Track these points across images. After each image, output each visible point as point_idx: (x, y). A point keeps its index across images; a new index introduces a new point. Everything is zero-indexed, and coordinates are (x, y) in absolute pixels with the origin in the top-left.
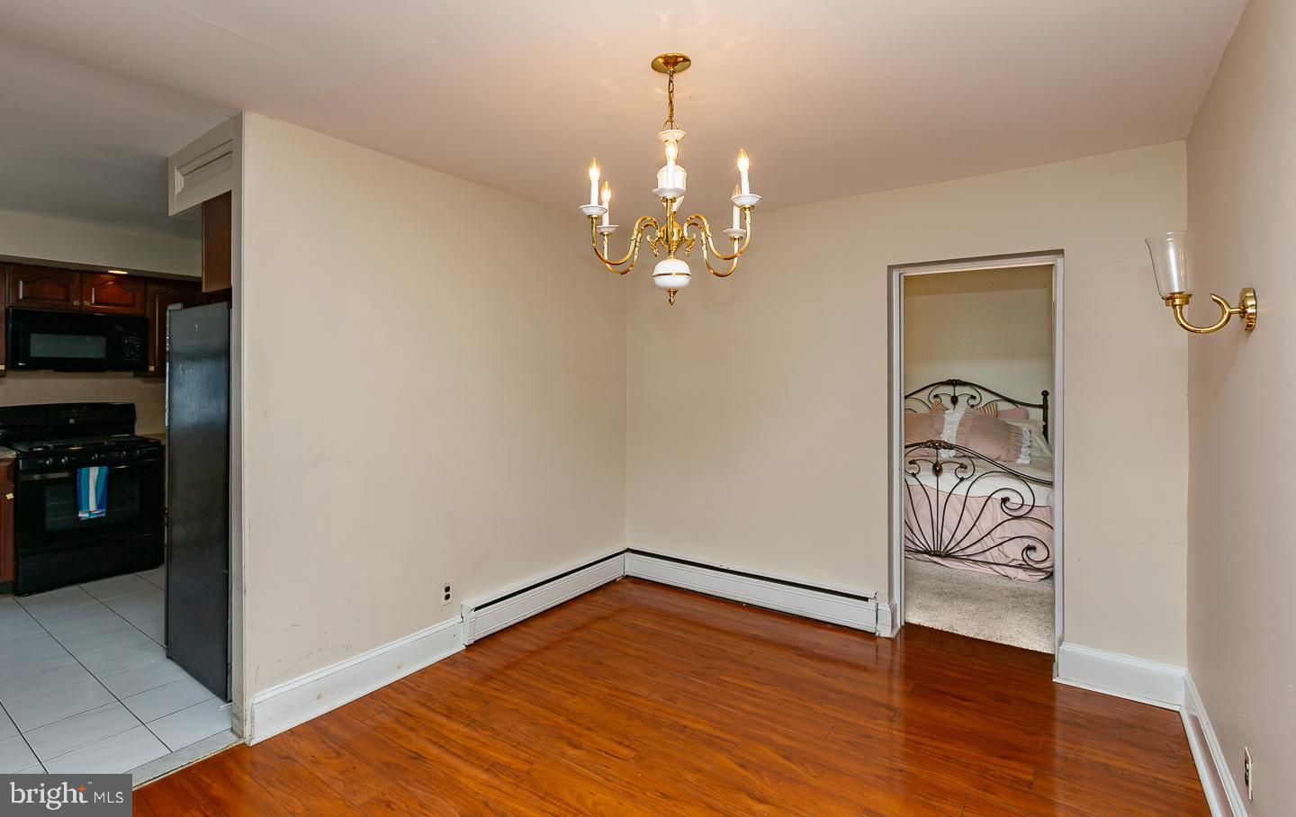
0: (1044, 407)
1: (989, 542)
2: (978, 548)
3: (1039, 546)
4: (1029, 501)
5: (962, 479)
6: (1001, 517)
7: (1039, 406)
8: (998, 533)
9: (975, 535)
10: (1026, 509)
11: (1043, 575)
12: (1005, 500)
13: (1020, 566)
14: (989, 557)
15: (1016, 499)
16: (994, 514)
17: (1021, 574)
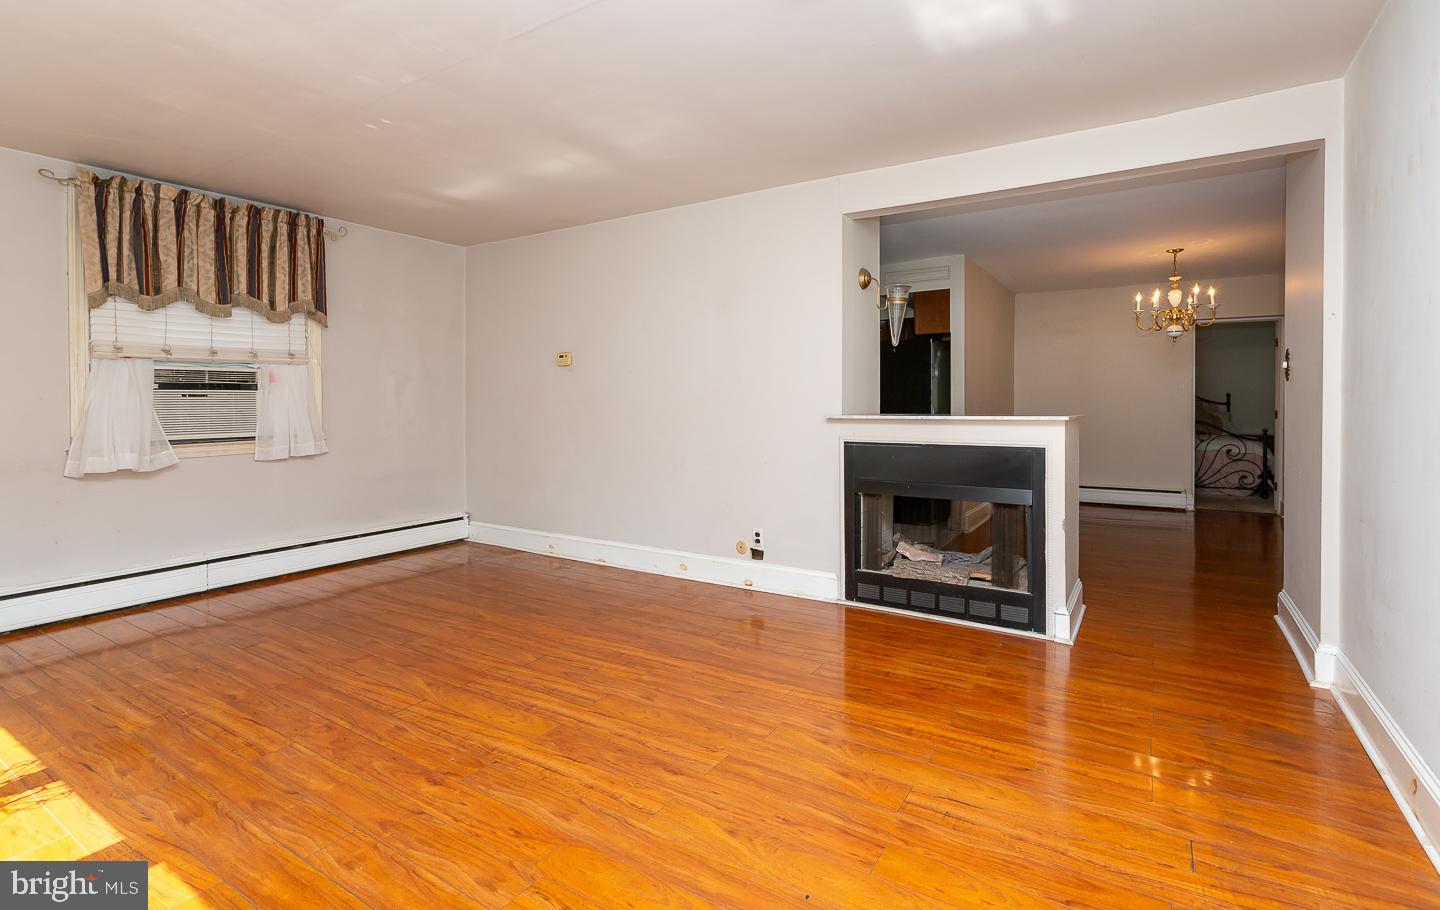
0: (1228, 404)
1: (1218, 476)
2: (1212, 480)
3: (1248, 474)
4: (1243, 451)
5: (1202, 441)
6: (1226, 460)
7: (1224, 404)
8: (1224, 470)
9: (1210, 473)
10: (1240, 456)
11: (1250, 492)
12: (1229, 451)
13: (1237, 488)
14: (1218, 484)
15: (1235, 451)
16: (1223, 459)
17: (1238, 493)
